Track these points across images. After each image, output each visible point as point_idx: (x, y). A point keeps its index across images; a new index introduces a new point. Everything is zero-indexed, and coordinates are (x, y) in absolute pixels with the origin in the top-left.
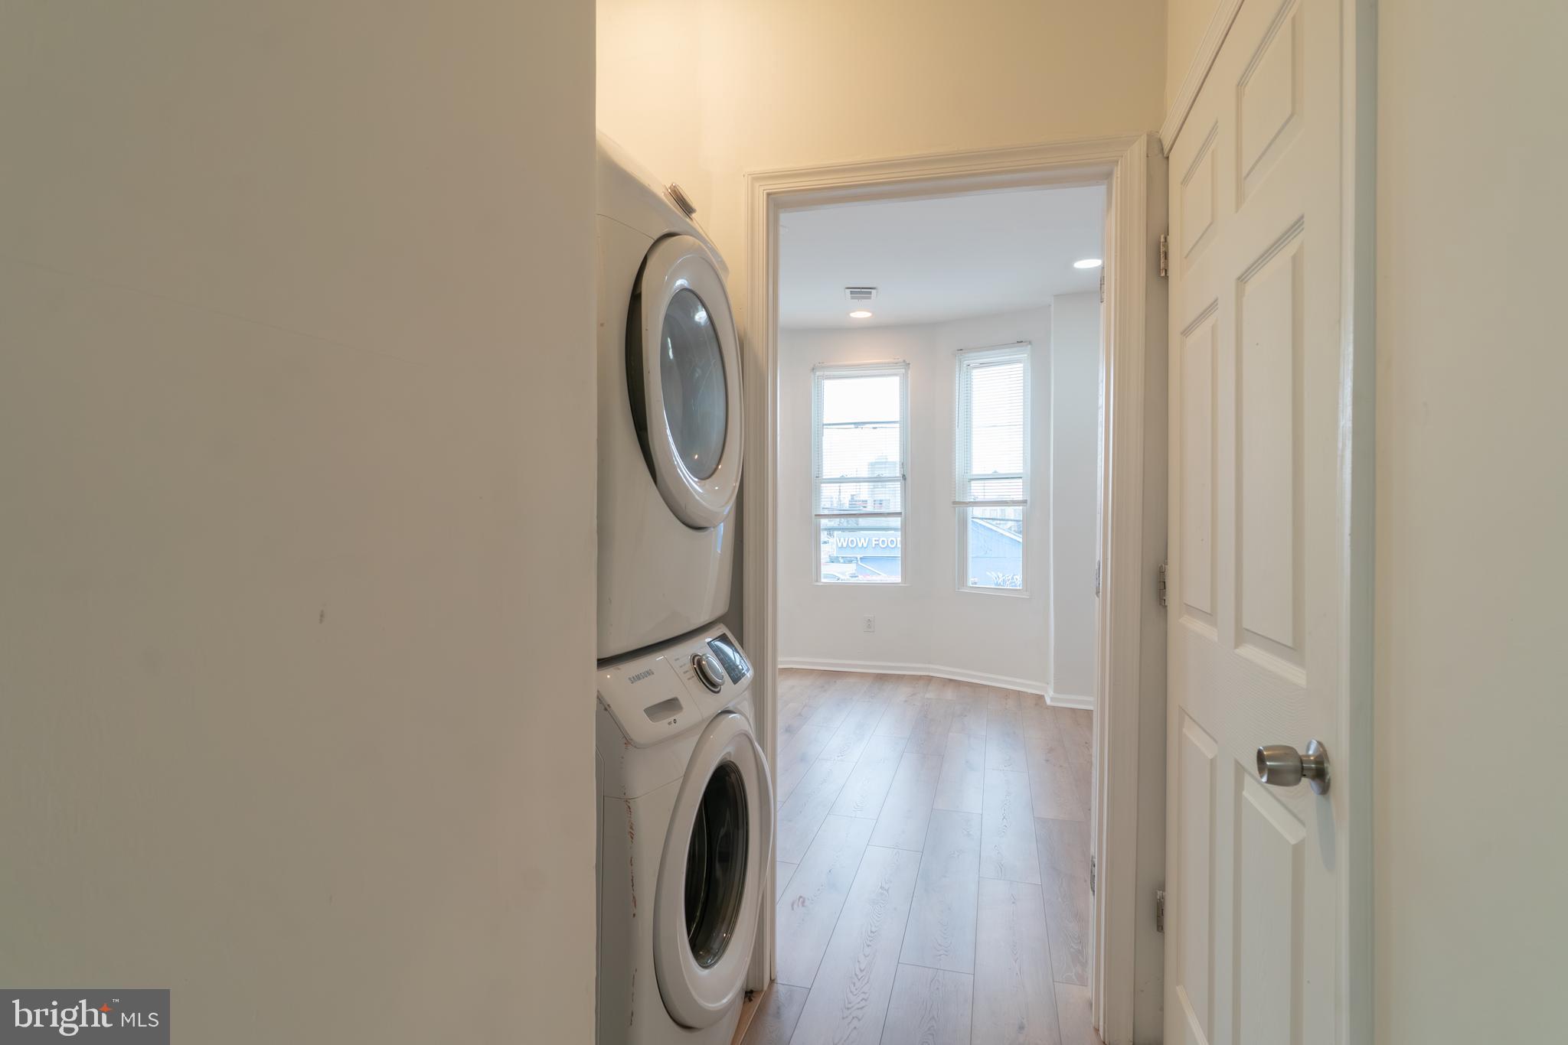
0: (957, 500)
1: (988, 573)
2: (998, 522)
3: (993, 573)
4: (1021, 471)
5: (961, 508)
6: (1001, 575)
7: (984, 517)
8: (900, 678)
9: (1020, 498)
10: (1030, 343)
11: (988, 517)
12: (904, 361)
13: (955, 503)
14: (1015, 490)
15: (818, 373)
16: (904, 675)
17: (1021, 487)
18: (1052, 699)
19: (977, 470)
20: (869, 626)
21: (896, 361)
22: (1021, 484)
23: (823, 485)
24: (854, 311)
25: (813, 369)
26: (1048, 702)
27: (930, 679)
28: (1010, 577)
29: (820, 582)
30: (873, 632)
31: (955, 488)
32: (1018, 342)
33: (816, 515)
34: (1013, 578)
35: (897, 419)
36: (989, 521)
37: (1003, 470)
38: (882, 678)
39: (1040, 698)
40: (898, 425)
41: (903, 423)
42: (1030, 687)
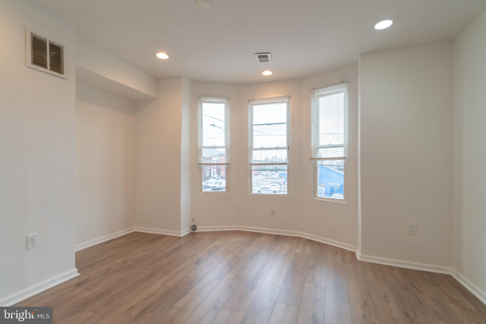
0: (312, 157)
1: (328, 183)
2: (331, 166)
3: (330, 182)
4: (343, 143)
5: (314, 161)
6: (332, 183)
7: (326, 164)
8: (286, 237)
9: (343, 156)
10: (347, 82)
11: (328, 164)
12: (288, 96)
13: (311, 158)
14: (341, 153)
15: (251, 103)
16: (288, 236)
17: (343, 151)
18: (360, 257)
19: (322, 142)
20: (273, 213)
21: (285, 95)
22: (343, 149)
23: (253, 151)
24: (263, 71)
25: (249, 101)
26: (358, 258)
27: (300, 238)
28: (335, 184)
29: (252, 193)
30: (275, 216)
31: (311, 151)
32: (341, 82)
33: (250, 164)
34: (336, 184)
35: (285, 121)
36: (328, 166)
37: (334, 143)
38: (278, 238)
39: (353, 254)
40: (286, 125)
41: (288, 123)
42: (348, 247)
